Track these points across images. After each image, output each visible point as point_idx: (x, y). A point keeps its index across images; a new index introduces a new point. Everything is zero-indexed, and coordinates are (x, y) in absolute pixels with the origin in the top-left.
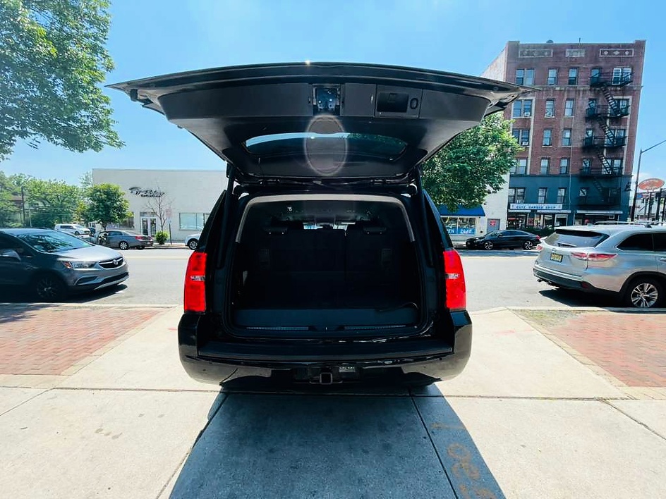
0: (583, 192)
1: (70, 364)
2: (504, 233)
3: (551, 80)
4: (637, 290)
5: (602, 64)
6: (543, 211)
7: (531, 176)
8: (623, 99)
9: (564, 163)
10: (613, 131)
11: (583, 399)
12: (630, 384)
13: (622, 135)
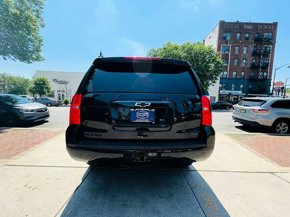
0: (251, 86)
1: (17, 154)
2: (217, 103)
3: (238, 38)
4: (279, 125)
5: (259, 32)
6: (234, 94)
7: (229, 78)
8: (268, 47)
9: (243, 74)
10: (264, 60)
11: (263, 173)
12: (283, 166)
13: (268, 62)
